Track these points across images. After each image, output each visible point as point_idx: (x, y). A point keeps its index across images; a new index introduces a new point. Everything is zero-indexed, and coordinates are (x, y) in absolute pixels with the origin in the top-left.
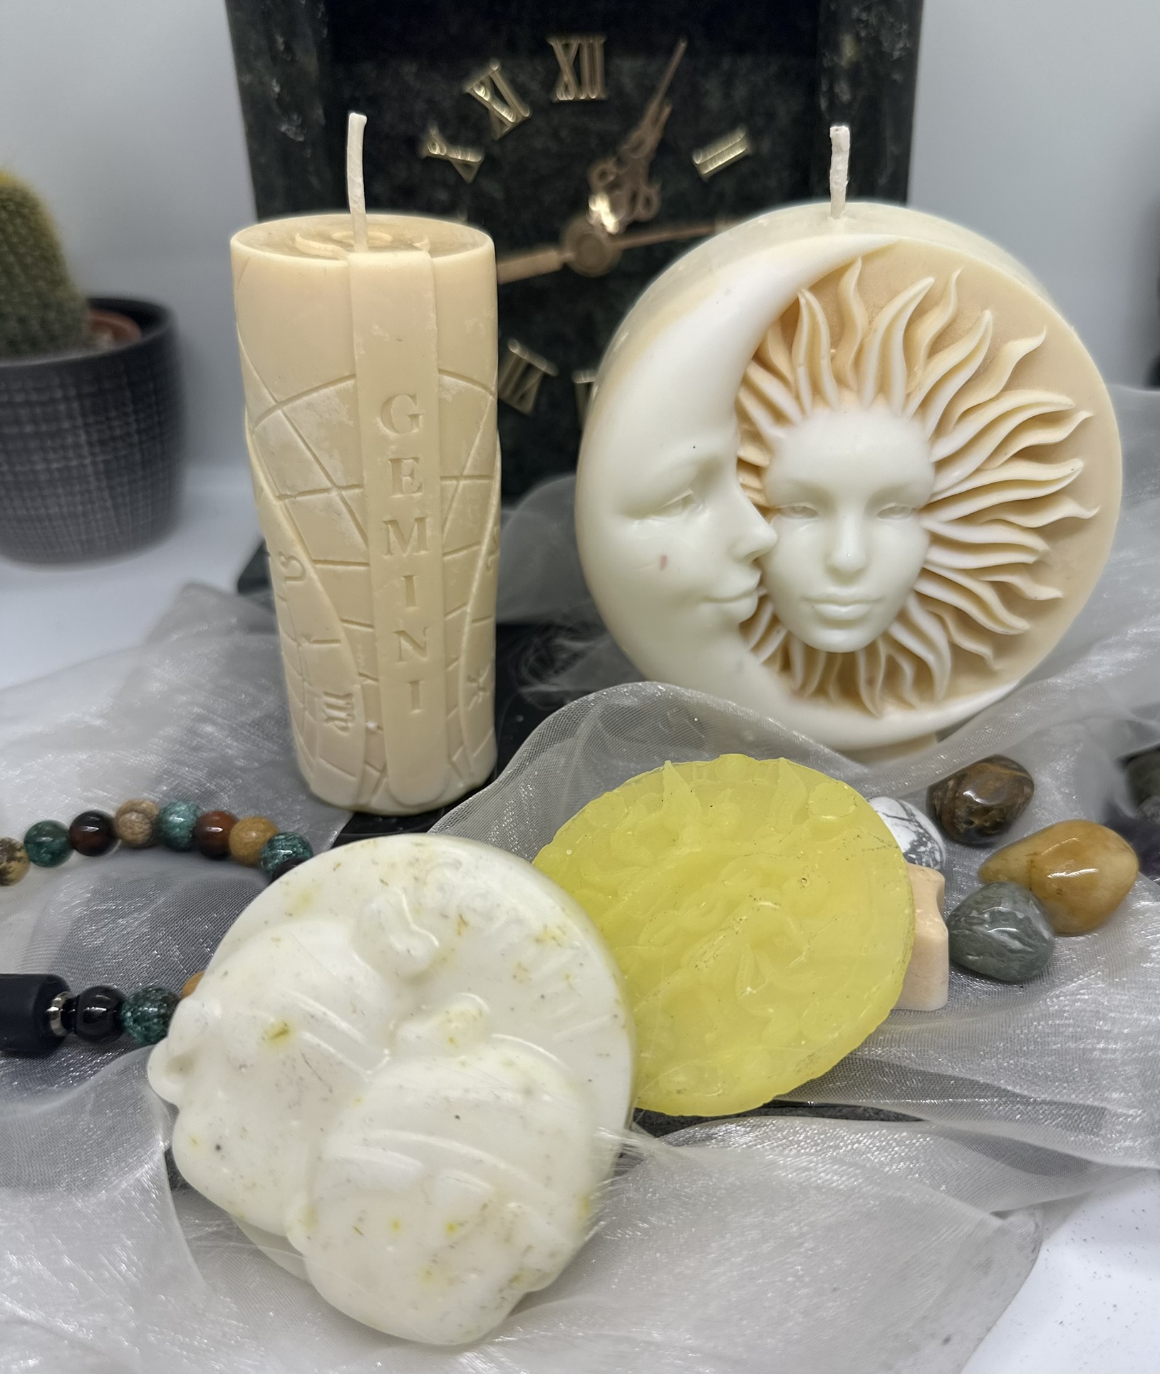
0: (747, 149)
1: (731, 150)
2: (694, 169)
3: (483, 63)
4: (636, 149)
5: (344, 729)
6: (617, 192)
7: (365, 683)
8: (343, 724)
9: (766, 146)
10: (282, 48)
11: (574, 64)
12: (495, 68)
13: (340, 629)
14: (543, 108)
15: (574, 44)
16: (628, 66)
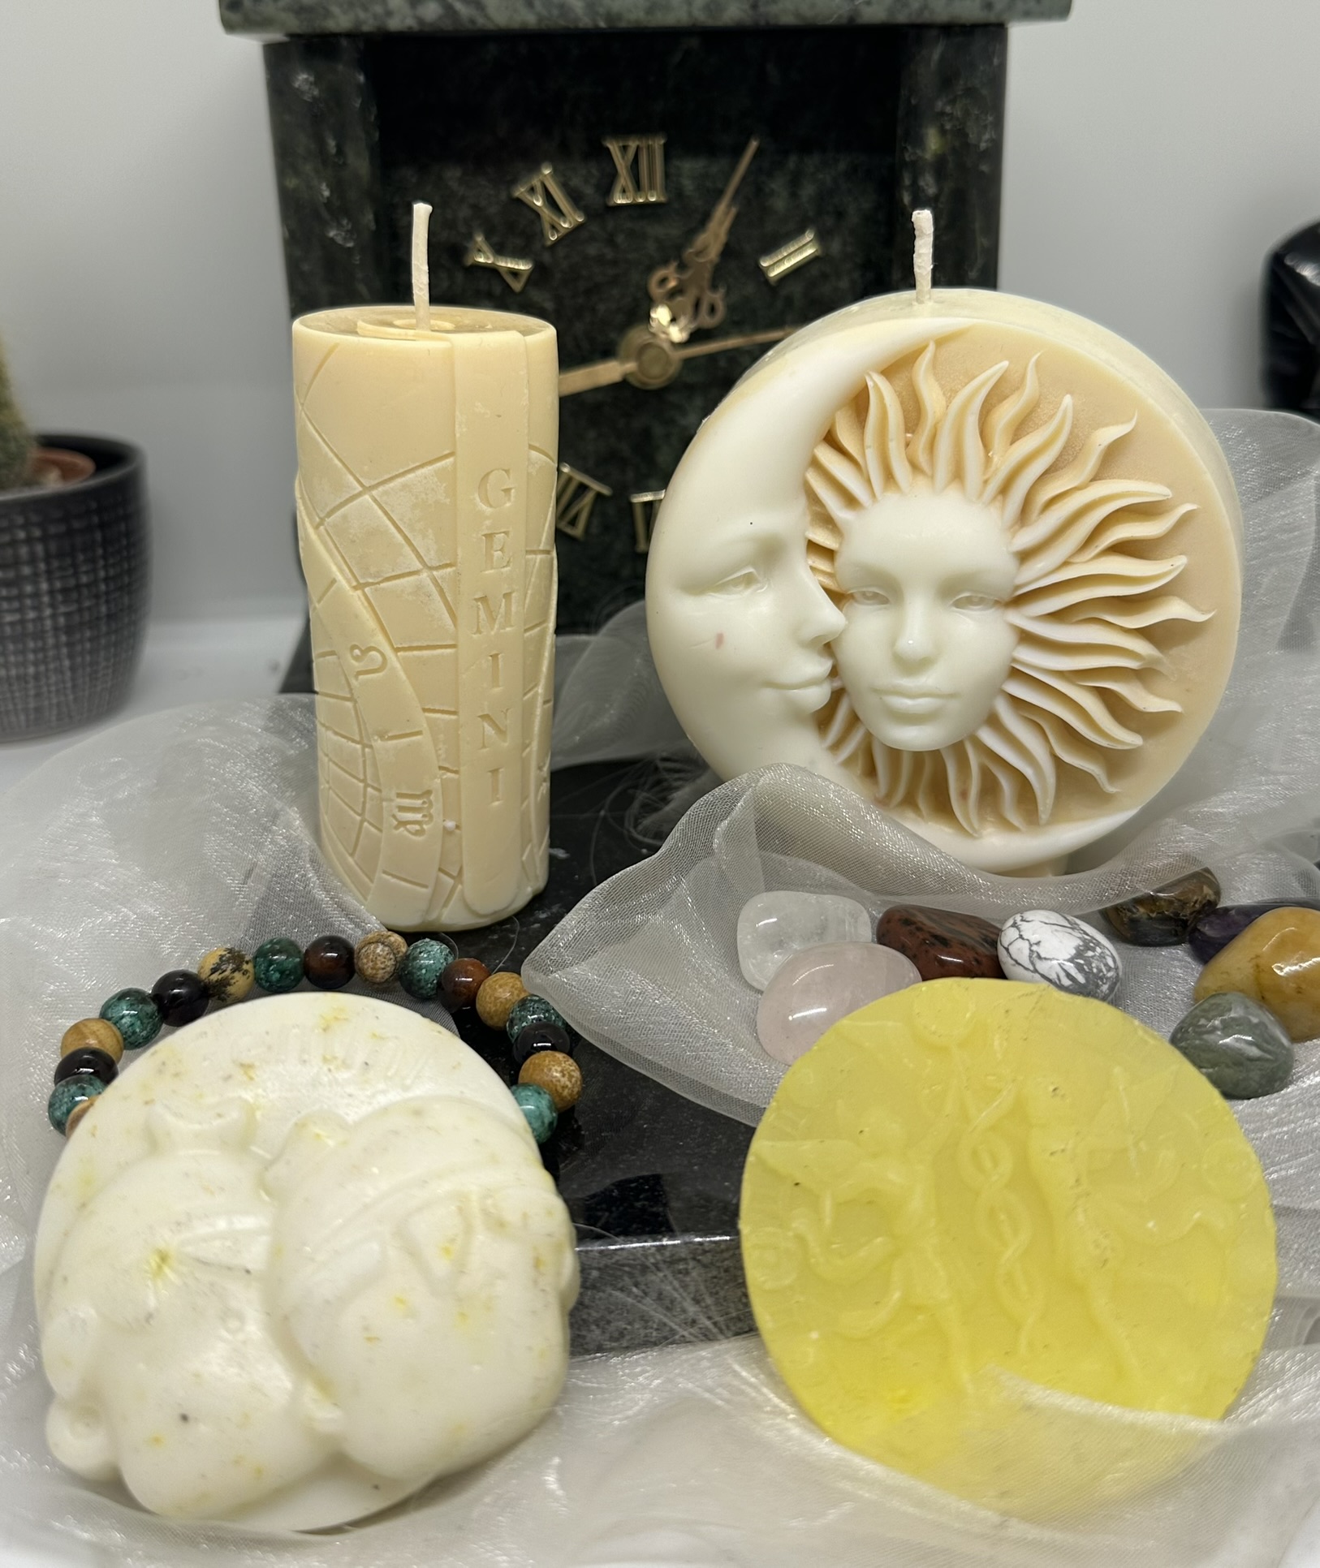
0: (816, 251)
1: (801, 251)
2: (761, 273)
3: (535, 168)
4: (699, 253)
5: (417, 833)
6: (679, 299)
7: (445, 777)
8: (417, 827)
9: (836, 247)
10: (333, 150)
11: (631, 166)
12: (547, 172)
13: (422, 720)
14: (600, 212)
15: (633, 145)
16: (690, 167)
